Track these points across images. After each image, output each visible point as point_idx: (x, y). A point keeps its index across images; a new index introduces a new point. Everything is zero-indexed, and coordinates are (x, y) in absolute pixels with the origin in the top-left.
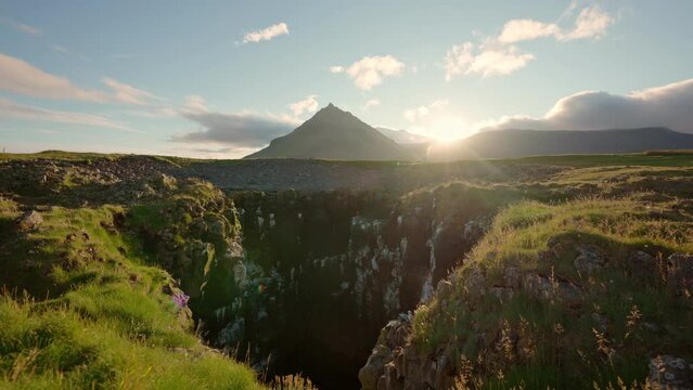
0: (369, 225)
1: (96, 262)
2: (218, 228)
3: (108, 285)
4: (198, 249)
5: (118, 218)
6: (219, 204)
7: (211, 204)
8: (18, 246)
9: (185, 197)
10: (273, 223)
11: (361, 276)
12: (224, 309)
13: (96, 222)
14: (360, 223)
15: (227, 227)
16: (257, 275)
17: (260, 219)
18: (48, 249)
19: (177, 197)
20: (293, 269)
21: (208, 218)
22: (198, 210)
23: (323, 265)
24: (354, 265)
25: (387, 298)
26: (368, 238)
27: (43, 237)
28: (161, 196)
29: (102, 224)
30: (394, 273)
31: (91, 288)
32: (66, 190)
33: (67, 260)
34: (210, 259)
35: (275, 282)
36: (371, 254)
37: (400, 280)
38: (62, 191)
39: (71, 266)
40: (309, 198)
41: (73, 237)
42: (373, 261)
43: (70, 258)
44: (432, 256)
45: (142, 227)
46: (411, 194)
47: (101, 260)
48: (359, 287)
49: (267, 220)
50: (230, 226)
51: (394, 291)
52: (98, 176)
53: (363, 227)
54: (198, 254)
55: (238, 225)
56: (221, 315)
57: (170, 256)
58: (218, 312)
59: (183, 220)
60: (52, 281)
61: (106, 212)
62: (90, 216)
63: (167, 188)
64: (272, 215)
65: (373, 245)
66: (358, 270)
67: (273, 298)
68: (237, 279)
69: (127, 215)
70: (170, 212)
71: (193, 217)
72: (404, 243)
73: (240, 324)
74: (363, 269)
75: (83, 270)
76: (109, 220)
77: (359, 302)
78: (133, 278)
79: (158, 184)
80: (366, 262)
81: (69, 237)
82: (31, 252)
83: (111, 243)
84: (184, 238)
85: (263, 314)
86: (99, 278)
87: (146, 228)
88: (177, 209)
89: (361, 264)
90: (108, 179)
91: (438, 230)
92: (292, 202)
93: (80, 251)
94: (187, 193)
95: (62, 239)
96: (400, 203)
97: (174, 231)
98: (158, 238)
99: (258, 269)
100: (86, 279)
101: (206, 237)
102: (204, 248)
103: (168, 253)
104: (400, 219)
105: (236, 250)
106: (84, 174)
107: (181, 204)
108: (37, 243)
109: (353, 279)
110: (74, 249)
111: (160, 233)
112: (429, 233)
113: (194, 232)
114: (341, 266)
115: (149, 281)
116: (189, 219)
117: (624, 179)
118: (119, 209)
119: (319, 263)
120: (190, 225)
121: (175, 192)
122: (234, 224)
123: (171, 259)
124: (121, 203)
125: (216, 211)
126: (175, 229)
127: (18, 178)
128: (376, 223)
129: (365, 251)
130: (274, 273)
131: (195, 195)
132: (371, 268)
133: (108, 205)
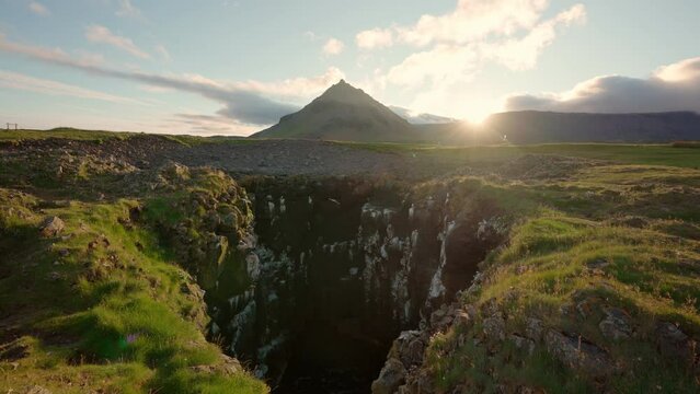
0: (379, 212)
1: (118, 270)
2: (231, 220)
3: (131, 295)
4: (213, 242)
5: (134, 212)
6: (232, 194)
7: (223, 195)
8: (44, 256)
9: (199, 189)
10: (283, 208)
11: (370, 262)
12: (237, 297)
13: (114, 218)
14: (370, 211)
15: (240, 218)
16: (268, 260)
17: (270, 204)
18: (72, 259)
19: (191, 189)
20: (303, 254)
21: (221, 210)
22: (211, 202)
23: (332, 250)
24: (364, 252)
25: (395, 286)
26: (379, 226)
27: (67, 247)
28: (174, 187)
29: (120, 220)
30: (402, 262)
31: (115, 300)
32: (82, 182)
33: (91, 271)
34: (224, 252)
35: (285, 266)
36: (381, 242)
37: (409, 269)
38: (78, 181)
39: (95, 277)
40: (319, 184)
41: (94, 245)
42: (383, 248)
43: (94, 268)
44: (443, 251)
45: (157, 222)
46: (424, 184)
47: (122, 267)
48: (368, 273)
49: (277, 204)
50: (243, 217)
51: (402, 279)
52: (112, 166)
53: (374, 215)
54: (212, 247)
55: (250, 215)
56: (234, 303)
57: (185, 249)
58: (231, 301)
59: (197, 213)
60: (78, 292)
61: (123, 207)
62: (107, 212)
63: (180, 180)
64: (282, 201)
65: (383, 233)
66: (367, 257)
67: (283, 282)
68: (249, 269)
69: (143, 209)
70: (183, 205)
71: (207, 209)
72: (415, 234)
73: (252, 306)
74: (371, 256)
75: (106, 279)
76: (126, 215)
77: (368, 288)
78: (153, 283)
79: (171, 174)
80: (375, 251)
81: (90, 245)
82: (57, 263)
83: (128, 239)
84: (198, 231)
85: (273, 297)
86: (122, 288)
87: (161, 222)
88: (191, 202)
89: (370, 251)
90: (121, 167)
91: (451, 227)
92: (303, 187)
93: (102, 260)
94: (199, 184)
95: (84, 248)
96: (412, 193)
97: (189, 225)
98: (174, 232)
99: (269, 253)
100: (109, 289)
101: (220, 230)
102: (218, 242)
103: (183, 247)
104: (411, 210)
105: (248, 241)
106: (98, 163)
107: (194, 197)
108: (61, 253)
109: (362, 266)
110: (97, 258)
111: (175, 227)
112: (441, 227)
113: (207, 225)
114: (351, 253)
115: (167, 282)
116: (203, 212)
117: (649, 189)
118: (135, 203)
119: (328, 249)
120: (204, 218)
121: (188, 184)
122: (246, 214)
123: (186, 252)
124: (136, 195)
125: (229, 202)
126: (190, 222)
127: (34, 170)
128: (386, 211)
129: (375, 239)
130: (284, 258)
131: (207, 186)
132: (380, 255)
133: (123, 200)
